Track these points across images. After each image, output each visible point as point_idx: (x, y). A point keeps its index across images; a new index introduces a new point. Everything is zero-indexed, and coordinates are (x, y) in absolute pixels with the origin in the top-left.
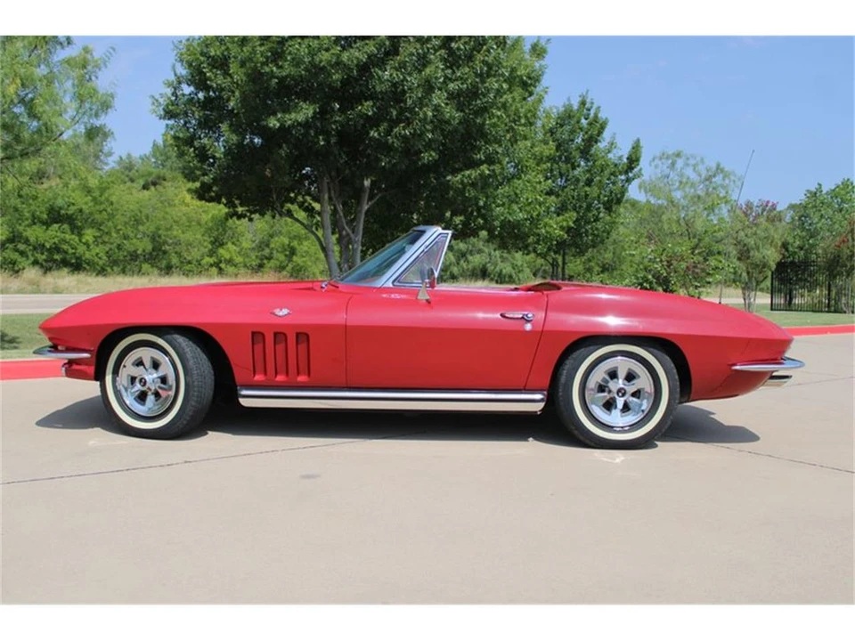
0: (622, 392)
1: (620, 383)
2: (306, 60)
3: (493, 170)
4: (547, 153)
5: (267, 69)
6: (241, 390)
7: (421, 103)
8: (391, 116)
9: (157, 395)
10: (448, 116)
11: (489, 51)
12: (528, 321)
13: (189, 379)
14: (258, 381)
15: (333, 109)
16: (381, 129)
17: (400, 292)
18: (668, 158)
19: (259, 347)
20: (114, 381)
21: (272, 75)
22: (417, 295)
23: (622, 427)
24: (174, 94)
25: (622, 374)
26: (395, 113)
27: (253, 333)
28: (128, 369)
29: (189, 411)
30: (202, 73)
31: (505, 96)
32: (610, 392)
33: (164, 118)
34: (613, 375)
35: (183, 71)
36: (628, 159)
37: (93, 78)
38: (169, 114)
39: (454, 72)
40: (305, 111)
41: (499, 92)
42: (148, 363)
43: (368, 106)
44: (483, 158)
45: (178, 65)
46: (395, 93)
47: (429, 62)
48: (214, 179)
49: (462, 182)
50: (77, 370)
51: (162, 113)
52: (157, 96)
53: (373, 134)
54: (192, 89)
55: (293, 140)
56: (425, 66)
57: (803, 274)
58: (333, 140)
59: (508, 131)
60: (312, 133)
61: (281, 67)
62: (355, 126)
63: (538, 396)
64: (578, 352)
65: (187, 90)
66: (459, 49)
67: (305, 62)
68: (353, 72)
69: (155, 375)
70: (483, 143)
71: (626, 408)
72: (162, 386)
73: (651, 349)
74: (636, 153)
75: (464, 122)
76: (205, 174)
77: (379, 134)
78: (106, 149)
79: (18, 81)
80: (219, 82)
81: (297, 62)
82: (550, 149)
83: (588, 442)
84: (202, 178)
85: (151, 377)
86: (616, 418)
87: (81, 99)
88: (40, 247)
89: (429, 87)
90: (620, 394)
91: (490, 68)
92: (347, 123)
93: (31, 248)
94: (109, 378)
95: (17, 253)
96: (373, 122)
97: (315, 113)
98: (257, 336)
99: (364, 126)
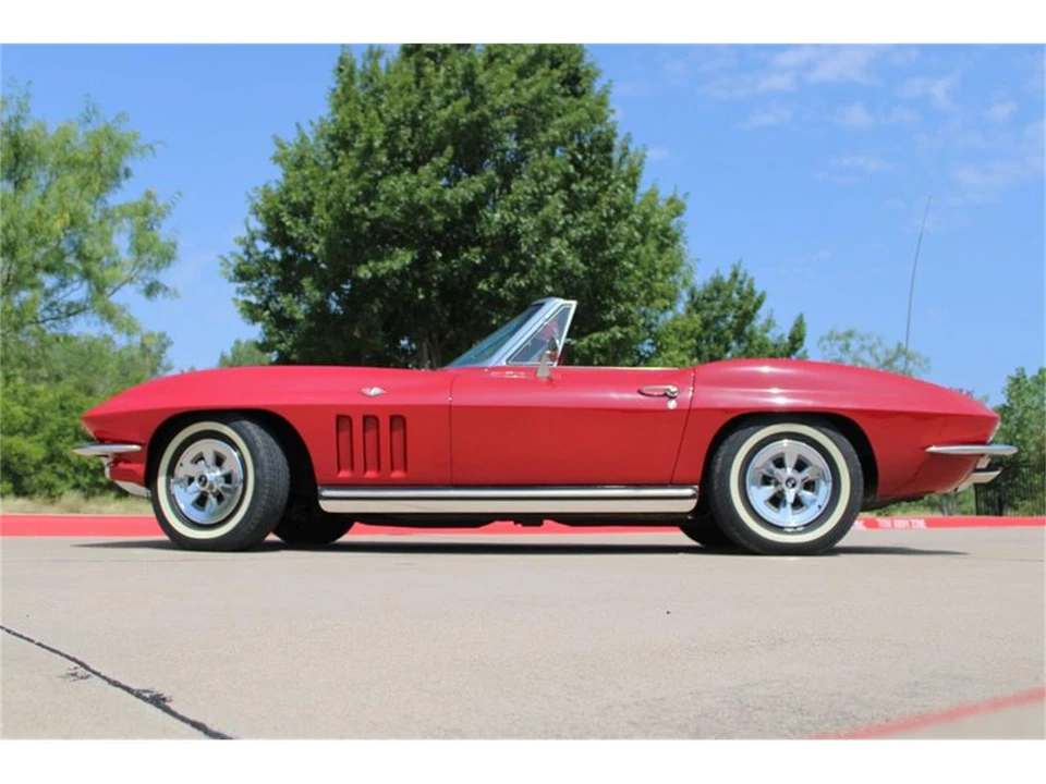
0: (791, 482)
1: (789, 471)
2: (402, 199)
3: (626, 334)
4: (691, 327)
5: (357, 210)
6: (322, 490)
7: (538, 249)
8: (504, 264)
9: (220, 498)
10: (569, 265)
11: (616, 191)
12: (671, 398)
13: (260, 474)
14: (342, 478)
15: (434, 257)
16: (492, 279)
17: (516, 370)
18: (838, 338)
19: (344, 435)
20: (168, 484)
21: (364, 217)
22: (536, 372)
23: (795, 528)
24: (247, 252)
25: (790, 462)
26: (507, 261)
27: (339, 418)
28: (185, 468)
29: (258, 514)
30: (280, 224)
31: (637, 248)
32: (777, 483)
33: (235, 280)
34: (779, 462)
35: (258, 225)
36: (790, 338)
37: (155, 227)
38: (242, 275)
39: (575, 217)
40: (403, 258)
41: (630, 244)
42: (210, 458)
43: (476, 253)
44: (614, 319)
45: (252, 218)
46: (508, 237)
47: (547, 203)
48: (292, 347)
49: (589, 347)
50: (124, 470)
51: (232, 274)
52: (227, 256)
53: (483, 286)
54: (267, 246)
55: (387, 295)
56: (541, 207)
57: (1013, 478)
58: (434, 294)
59: (642, 288)
60: (410, 285)
61: (373, 209)
62: (460, 276)
63: (688, 492)
64: (735, 435)
65: (262, 246)
66: (581, 191)
67: (401, 202)
68: (456, 213)
69: (218, 473)
70: (613, 301)
71: (798, 503)
72: (227, 486)
73: (824, 429)
74: (798, 331)
75: (590, 275)
76: (281, 341)
77: (489, 286)
78: (164, 362)
79: (67, 216)
80: (300, 231)
81: (392, 202)
82: (694, 322)
83: (752, 547)
84: (278, 346)
85: (215, 475)
86: (787, 517)
87: (139, 250)
88: (82, 467)
89: (547, 230)
90: (790, 485)
91: (618, 210)
92: (451, 274)
93: (72, 469)
94: (161, 481)
95: (55, 475)
96: (481, 272)
97: (413, 259)
98: (343, 420)
99: (470, 276)
